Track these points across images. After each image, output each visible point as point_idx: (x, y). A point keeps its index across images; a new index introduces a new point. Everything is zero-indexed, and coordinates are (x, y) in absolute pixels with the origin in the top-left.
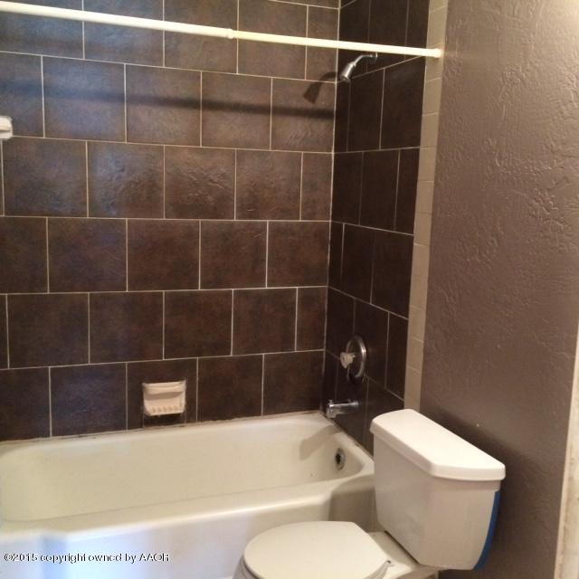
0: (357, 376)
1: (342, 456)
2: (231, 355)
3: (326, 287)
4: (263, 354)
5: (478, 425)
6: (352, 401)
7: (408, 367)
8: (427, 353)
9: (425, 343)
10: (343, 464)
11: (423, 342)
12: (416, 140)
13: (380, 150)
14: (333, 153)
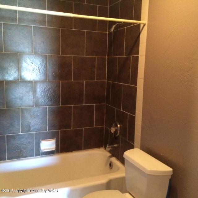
0: (117, 136)
1: (112, 164)
2: (72, 129)
3: (105, 104)
4: (83, 128)
5: (162, 154)
6: (115, 144)
7: (136, 133)
8: (142, 128)
9: (142, 125)
10: (112, 167)
11: (141, 124)
12: (137, 53)
13: (124, 56)
14: (107, 57)
